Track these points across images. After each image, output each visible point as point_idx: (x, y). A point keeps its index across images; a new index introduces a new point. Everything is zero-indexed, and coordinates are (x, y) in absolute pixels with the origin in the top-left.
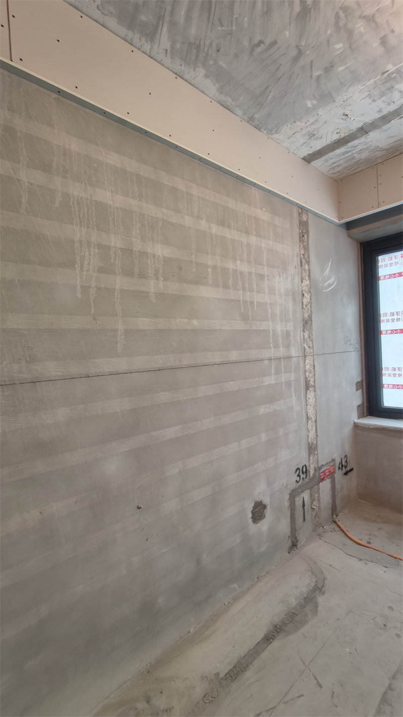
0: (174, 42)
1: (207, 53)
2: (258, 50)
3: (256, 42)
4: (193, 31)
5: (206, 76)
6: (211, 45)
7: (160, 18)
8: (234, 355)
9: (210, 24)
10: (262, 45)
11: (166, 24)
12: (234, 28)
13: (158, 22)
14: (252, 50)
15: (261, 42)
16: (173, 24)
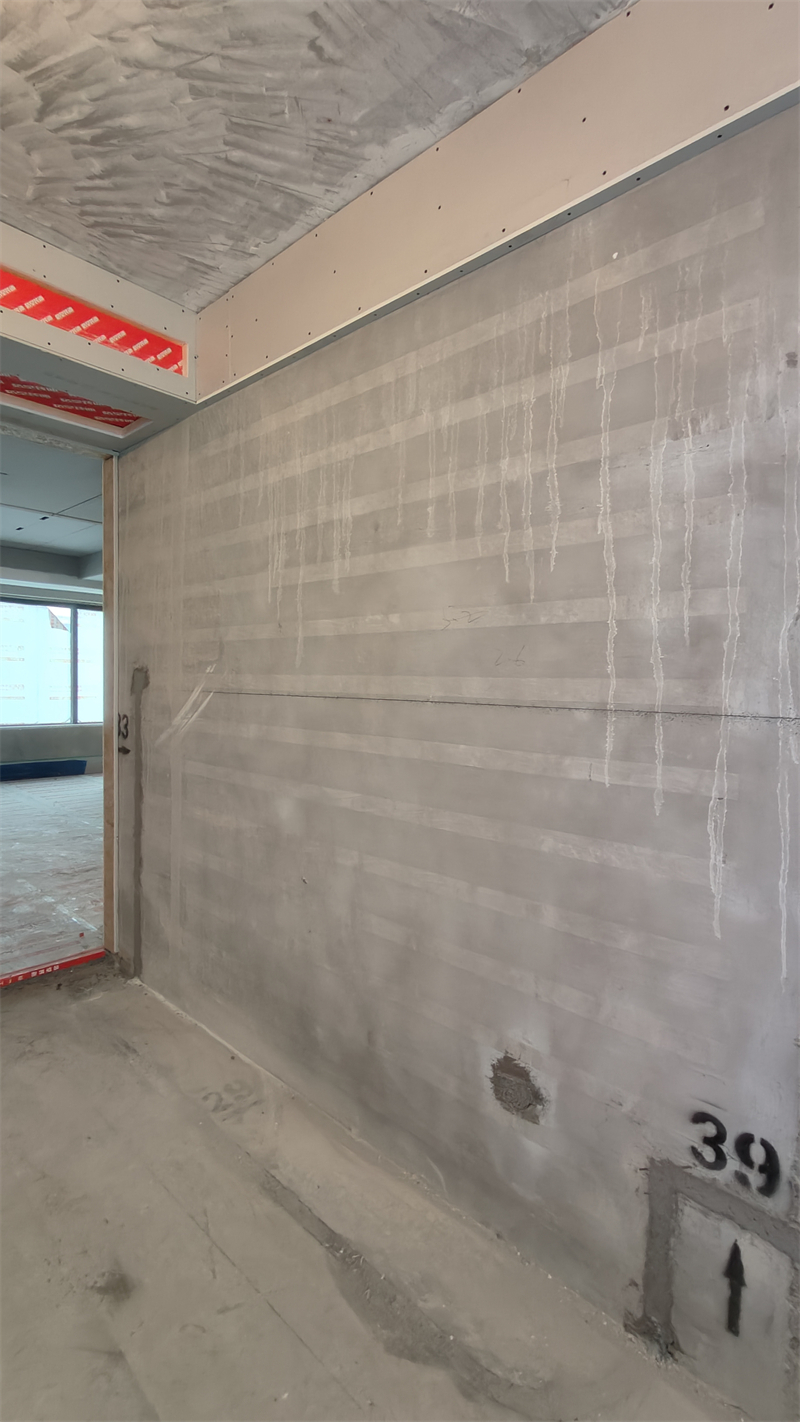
0: (313, 179)
1: (334, 138)
2: (329, 49)
3: (312, 54)
4: (294, 154)
5: (383, 143)
6: (319, 131)
7: (276, 189)
8: (474, 687)
9: (282, 129)
10: (319, 42)
11: (286, 184)
12: (285, 94)
13: (283, 192)
14: (331, 61)
15: (313, 45)
16: (284, 175)
